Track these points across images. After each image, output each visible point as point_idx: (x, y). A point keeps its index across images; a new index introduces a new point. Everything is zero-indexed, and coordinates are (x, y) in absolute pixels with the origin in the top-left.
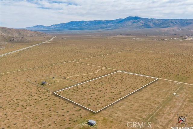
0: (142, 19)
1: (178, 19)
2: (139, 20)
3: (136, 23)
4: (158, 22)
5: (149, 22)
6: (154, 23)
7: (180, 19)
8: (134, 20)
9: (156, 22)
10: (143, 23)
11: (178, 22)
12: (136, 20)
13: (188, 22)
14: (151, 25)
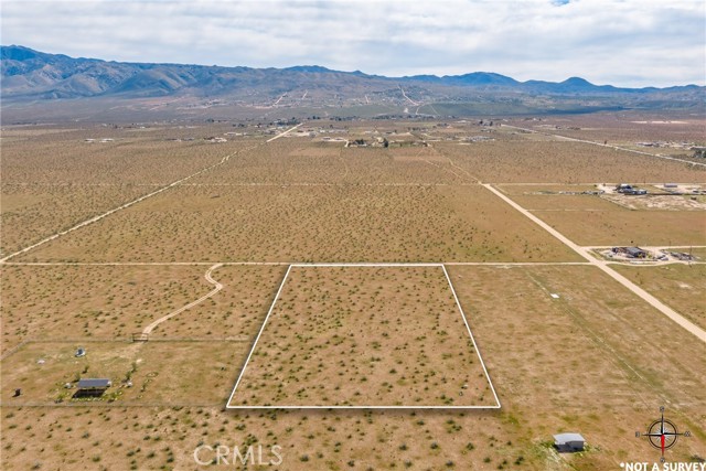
0: (47, 58)
1: (187, 66)
2: (32, 60)
3: (21, 73)
4: (117, 71)
5: (82, 71)
6: (103, 77)
7: (194, 66)
8: (13, 63)
9: (111, 72)
10: (55, 76)
11: (190, 77)
12: (21, 60)
13: (222, 76)
14: (93, 84)
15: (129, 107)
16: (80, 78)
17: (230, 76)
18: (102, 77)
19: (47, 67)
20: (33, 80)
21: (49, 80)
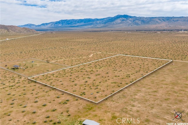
0: (131, 17)
2: (127, 18)
3: (125, 20)
5: (138, 19)
8: (123, 18)
9: (145, 19)
10: (131, 21)
11: (165, 20)
12: (125, 18)
13: (174, 19)
14: (140, 22)
15: (146, 27)
16: (137, 21)
17: (177, 19)
18: (142, 21)
19: (130, 19)
20: (127, 22)
21: (130, 22)
